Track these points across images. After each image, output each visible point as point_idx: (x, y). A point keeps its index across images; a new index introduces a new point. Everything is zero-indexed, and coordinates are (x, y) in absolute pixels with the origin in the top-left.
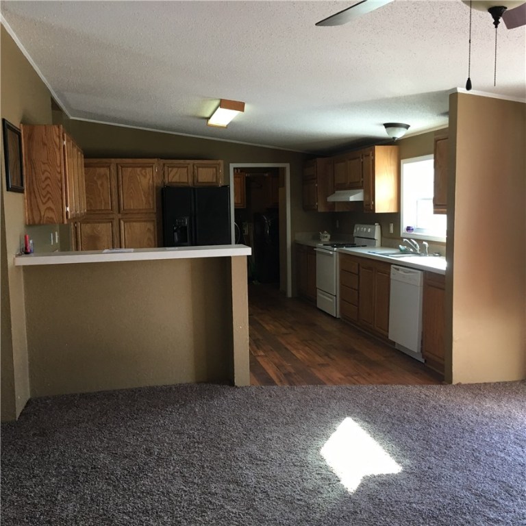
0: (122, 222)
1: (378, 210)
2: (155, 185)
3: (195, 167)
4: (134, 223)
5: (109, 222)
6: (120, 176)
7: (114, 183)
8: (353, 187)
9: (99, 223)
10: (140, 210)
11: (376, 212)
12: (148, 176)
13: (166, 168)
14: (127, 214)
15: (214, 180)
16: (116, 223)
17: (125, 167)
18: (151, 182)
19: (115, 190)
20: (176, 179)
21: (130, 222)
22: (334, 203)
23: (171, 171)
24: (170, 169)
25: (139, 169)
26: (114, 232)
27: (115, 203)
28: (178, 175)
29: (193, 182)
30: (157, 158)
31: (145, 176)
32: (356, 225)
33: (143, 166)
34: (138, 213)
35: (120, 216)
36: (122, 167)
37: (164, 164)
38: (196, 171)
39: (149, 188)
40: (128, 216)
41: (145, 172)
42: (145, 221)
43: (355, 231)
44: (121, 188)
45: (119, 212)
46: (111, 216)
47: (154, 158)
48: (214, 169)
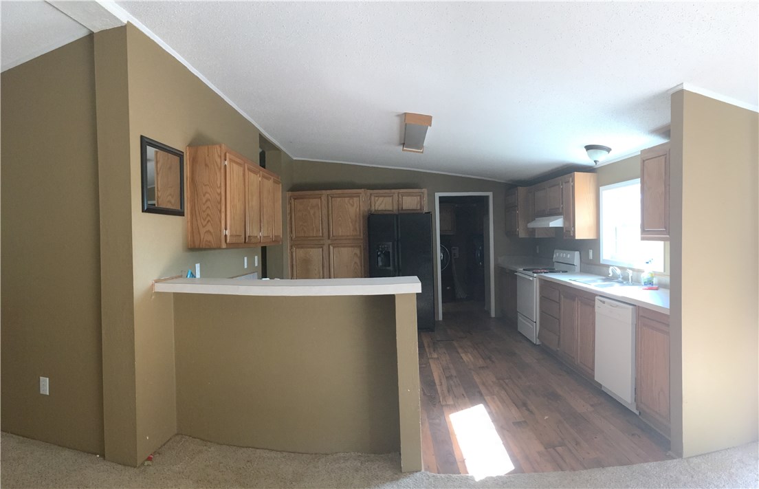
0: (331, 248)
1: (578, 237)
2: (361, 213)
3: (400, 196)
4: (342, 249)
5: (320, 248)
6: (330, 206)
7: (325, 211)
8: (554, 213)
9: (312, 248)
10: (348, 236)
11: (577, 238)
12: (355, 205)
13: (373, 198)
14: (336, 240)
15: (419, 208)
16: (325, 248)
17: (334, 197)
18: (358, 210)
19: (325, 219)
20: (382, 207)
21: (338, 247)
22: (534, 230)
23: (377, 200)
24: (376, 198)
25: (347, 199)
26: (324, 256)
27: (325, 231)
28: (384, 203)
29: (398, 210)
30: (364, 188)
31: (352, 206)
32: (555, 251)
33: (351, 197)
34: (346, 239)
35: (329, 242)
36: (332, 198)
37: (371, 194)
38: (400, 199)
39: (356, 216)
40: (337, 242)
41: (353, 202)
42: (352, 247)
43: (555, 256)
44: (330, 217)
45: (329, 238)
46: (322, 242)
47: (361, 188)
48: (419, 197)
